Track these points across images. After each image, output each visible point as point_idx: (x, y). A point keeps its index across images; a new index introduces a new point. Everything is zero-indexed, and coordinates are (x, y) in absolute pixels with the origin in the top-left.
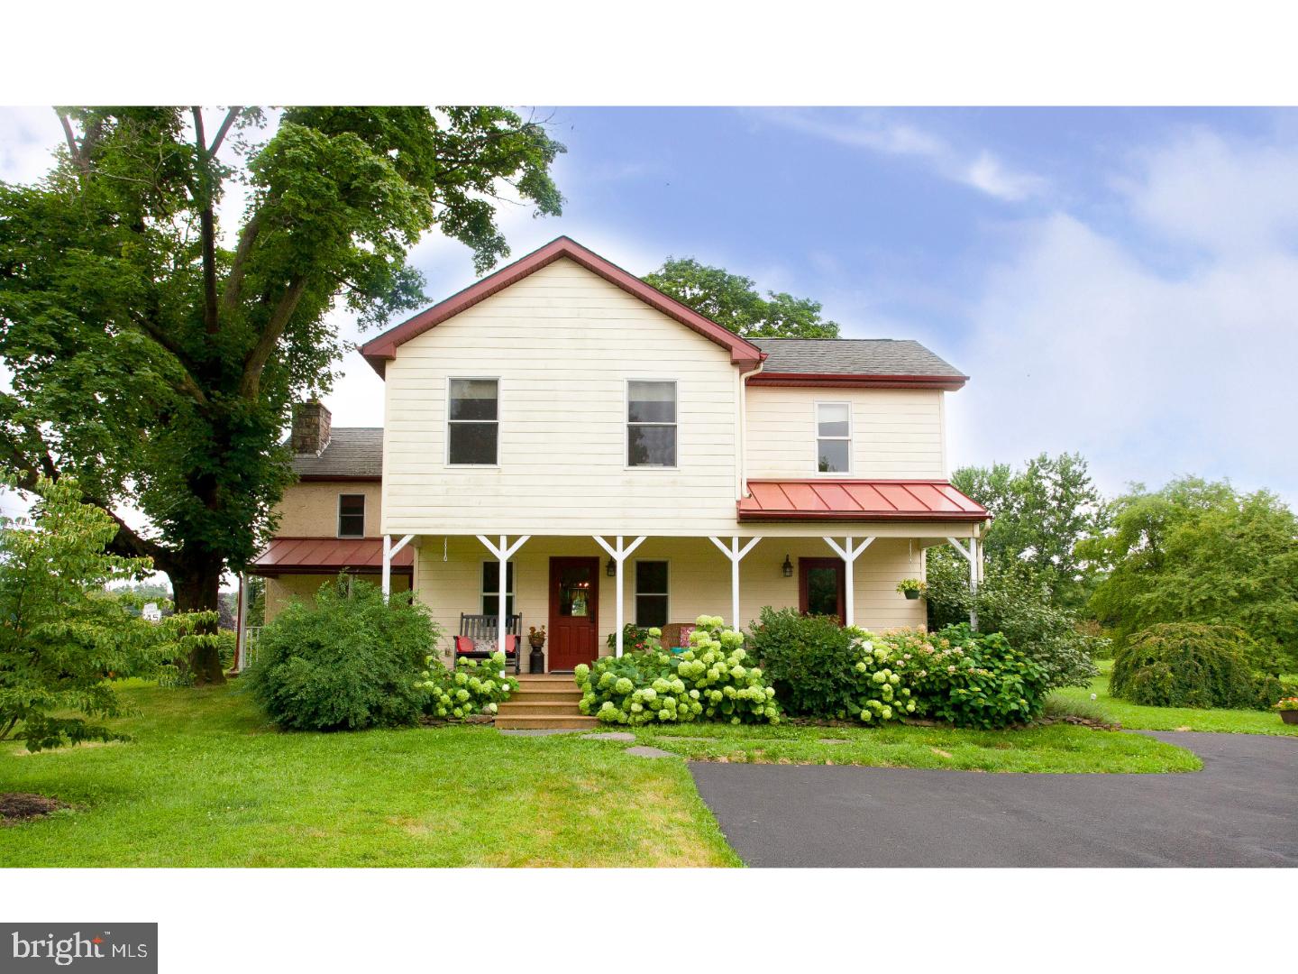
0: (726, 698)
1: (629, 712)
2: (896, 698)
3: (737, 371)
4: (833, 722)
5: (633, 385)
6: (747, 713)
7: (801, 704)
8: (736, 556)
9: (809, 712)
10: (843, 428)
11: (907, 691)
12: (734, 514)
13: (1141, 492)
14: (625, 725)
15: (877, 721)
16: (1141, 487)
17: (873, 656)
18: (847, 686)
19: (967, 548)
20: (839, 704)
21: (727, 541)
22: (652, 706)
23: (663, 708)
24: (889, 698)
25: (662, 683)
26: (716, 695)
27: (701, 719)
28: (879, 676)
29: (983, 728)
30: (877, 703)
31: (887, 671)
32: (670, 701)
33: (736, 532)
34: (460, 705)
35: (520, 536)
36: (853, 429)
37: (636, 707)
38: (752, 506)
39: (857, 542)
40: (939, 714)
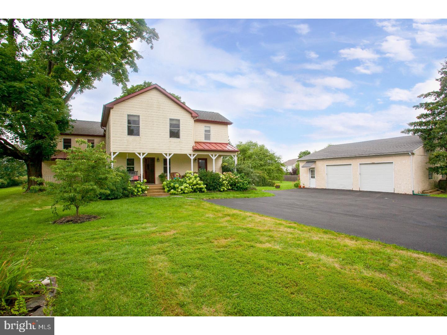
0: (197, 188)
1: (178, 191)
2: (227, 186)
3: (192, 118)
4: (215, 192)
5: (171, 120)
6: (201, 190)
7: (210, 188)
8: (192, 158)
9: (211, 190)
10: (209, 131)
11: (229, 185)
12: (192, 149)
13: (242, 144)
14: (177, 194)
15: (224, 191)
16: (242, 143)
17: (222, 178)
18: (218, 184)
19: (234, 157)
20: (217, 188)
21: (190, 155)
22: (183, 190)
23: (185, 190)
24: (226, 186)
25: (185, 185)
26: (195, 187)
27: (191, 192)
28: (224, 182)
29: (241, 191)
30: (224, 187)
31: (225, 181)
32: (187, 188)
33: (192, 153)
34: (139, 192)
35: (145, 153)
36: (211, 131)
37: (179, 190)
38: (196, 148)
39: (215, 155)
40: (234, 189)
